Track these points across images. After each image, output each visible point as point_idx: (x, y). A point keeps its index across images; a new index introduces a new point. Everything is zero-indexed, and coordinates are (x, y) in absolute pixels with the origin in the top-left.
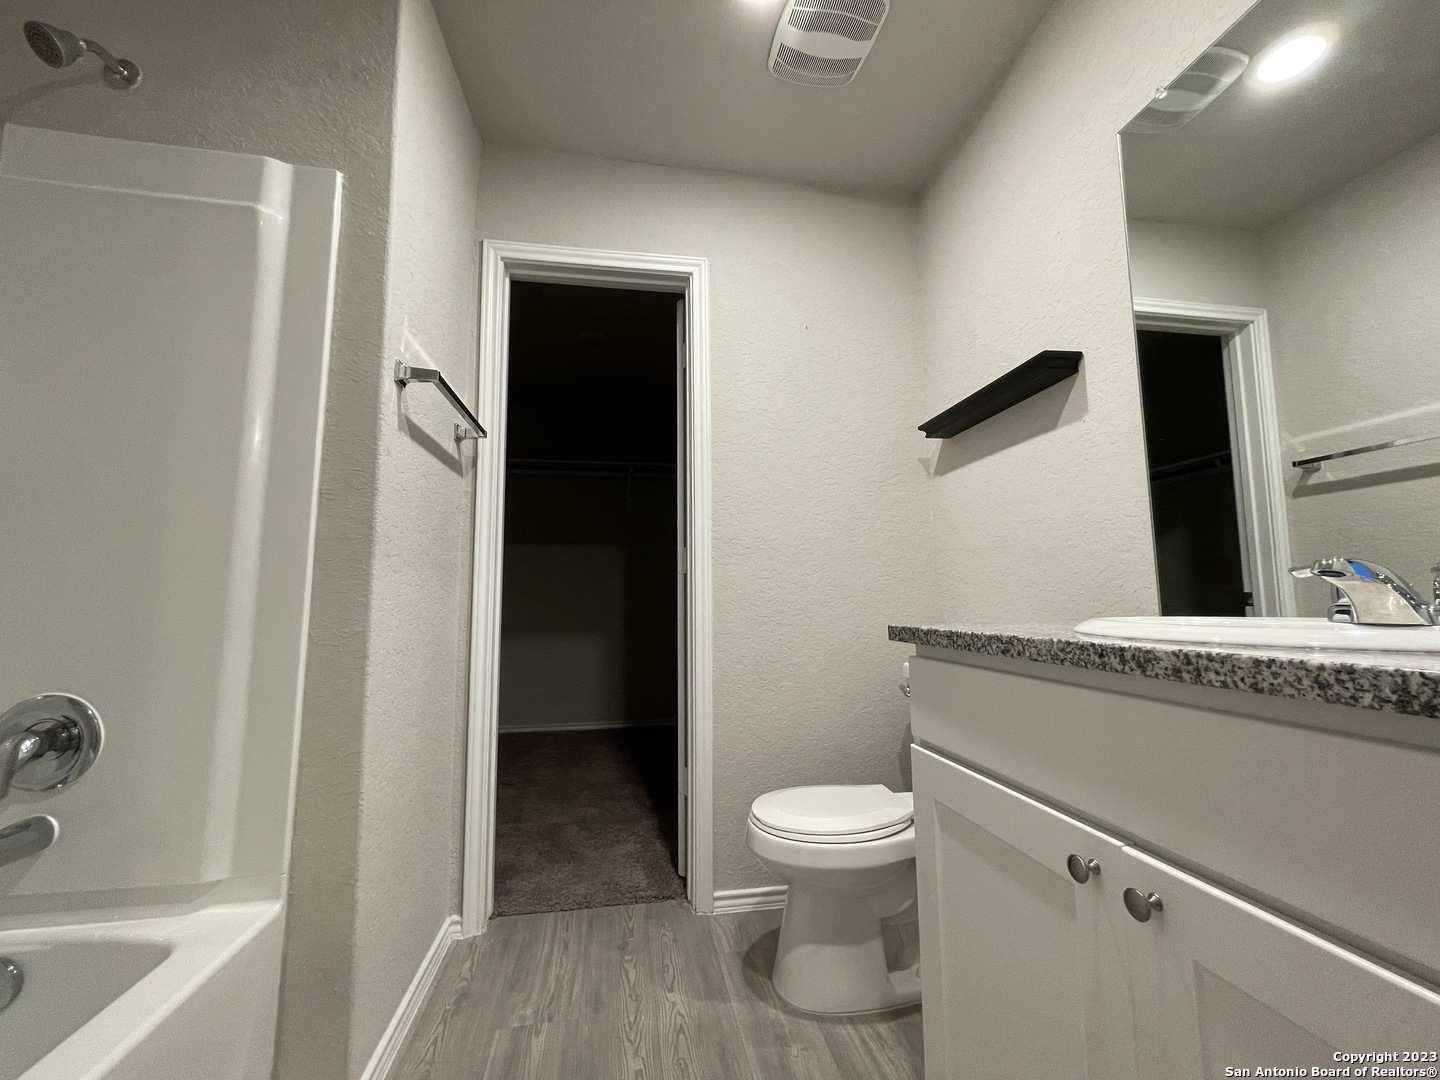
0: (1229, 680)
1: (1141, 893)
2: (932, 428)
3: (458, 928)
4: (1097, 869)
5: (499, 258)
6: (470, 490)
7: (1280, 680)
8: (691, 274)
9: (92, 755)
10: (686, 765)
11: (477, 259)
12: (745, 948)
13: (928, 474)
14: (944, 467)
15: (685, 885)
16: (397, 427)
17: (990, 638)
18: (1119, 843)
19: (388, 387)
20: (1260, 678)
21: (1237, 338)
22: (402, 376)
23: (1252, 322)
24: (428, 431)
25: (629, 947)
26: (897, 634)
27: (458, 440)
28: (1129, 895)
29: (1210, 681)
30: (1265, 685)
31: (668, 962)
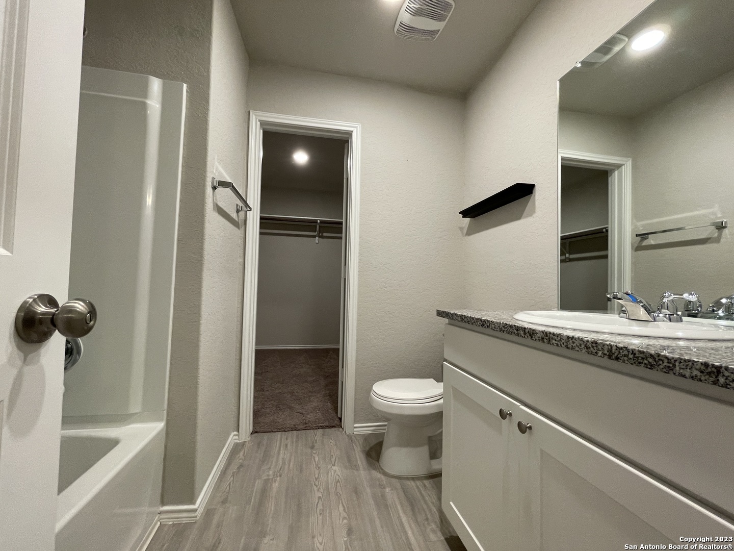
0: (559, 343)
1: (524, 423)
2: (466, 213)
3: (237, 437)
4: (510, 415)
5: (258, 120)
6: (243, 236)
7: (575, 345)
8: (352, 131)
9: (78, 357)
10: (343, 368)
11: (247, 121)
12: (368, 448)
13: (463, 235)
14: (470, 232)
15: (341, 421)
16: (212, 209)
17: (477, 319)
18: (519, 404)
19: (209, 190)
20: (569, 343)
21: (616, 172)
22: (215, 184)
23: (624, 165)
24: (225, 209)
25: (316, 447)
26: (441, 314)
27: (238, 211)
28: (520, 424)
29: (553, 343)
30: (570, 346)
31: (332, 454)
